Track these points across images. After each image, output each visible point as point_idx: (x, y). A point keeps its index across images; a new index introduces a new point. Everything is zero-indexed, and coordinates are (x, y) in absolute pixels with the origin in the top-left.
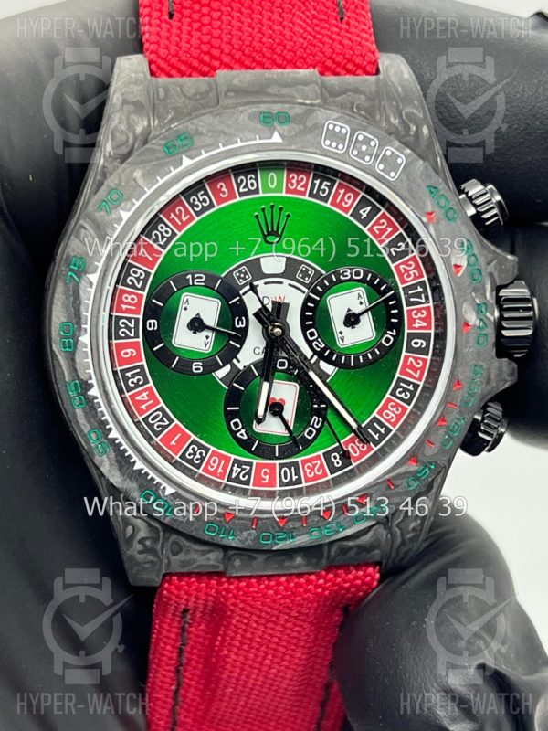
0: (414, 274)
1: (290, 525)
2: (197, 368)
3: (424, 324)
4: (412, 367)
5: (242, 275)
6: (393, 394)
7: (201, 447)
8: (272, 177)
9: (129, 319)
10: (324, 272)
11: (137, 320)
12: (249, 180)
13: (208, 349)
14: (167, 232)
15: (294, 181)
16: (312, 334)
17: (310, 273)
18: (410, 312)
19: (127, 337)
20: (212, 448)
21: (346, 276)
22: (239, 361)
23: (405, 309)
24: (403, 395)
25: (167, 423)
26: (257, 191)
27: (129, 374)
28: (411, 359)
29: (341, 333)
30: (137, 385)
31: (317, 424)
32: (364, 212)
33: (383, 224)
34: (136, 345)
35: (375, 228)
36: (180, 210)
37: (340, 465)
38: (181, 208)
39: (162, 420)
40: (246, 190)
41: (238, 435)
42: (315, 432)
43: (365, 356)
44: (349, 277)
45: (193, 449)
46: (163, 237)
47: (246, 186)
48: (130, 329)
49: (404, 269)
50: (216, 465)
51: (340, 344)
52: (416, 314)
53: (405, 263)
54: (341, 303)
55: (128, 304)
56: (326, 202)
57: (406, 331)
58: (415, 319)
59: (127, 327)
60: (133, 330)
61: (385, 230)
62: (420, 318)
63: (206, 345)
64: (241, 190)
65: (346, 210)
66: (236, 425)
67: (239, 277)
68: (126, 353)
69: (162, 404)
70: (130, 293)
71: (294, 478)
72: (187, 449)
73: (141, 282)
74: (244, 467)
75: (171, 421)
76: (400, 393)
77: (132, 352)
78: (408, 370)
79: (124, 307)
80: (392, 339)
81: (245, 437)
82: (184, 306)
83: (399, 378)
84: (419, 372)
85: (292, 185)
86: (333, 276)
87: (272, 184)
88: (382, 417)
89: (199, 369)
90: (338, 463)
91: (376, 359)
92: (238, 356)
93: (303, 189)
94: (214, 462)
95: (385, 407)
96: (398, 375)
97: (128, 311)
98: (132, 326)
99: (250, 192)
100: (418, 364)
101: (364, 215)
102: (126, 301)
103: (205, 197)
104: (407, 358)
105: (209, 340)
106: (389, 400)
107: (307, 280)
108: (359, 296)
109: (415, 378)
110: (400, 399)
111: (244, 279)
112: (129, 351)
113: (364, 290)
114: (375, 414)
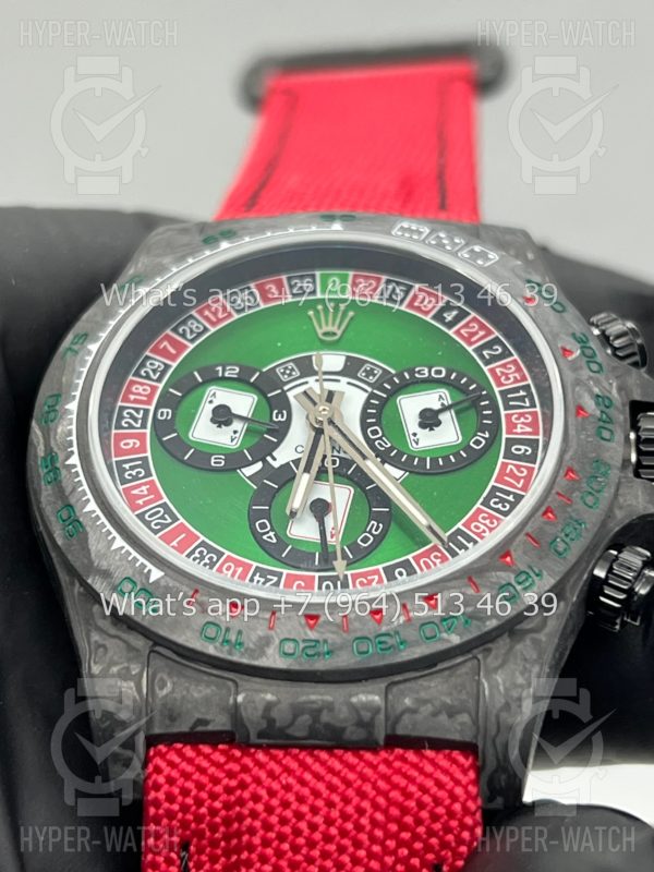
0: (515, 378)
2: (217, 461)
3: (528, 430)
4: (512, 475)
5: (288, 372)
7: (212, 550)
8: (334, 281)
9: (137, 410)
10: (393, 372)
11: (146, 412)
12: (305, 283)
13: (234, 446)
14: (198, 328)
16: (375, 432)
17: (376, 372)
18: (509, 415)
19: (131, 427)
20: (227, 553)
21: (424, 374)
22: (274, 459)
23: (503, 413)
24: (500, 506)
25: (169, 521)
27: (127, 466)
28: (510, 467)
29: (415, 435)
30: (136, 478)
31: (376, 530)
32: (449, 315)
33: (473, 327)
34: (141, 436)
35: (462, 331)
39: (163, 518)
41: (265, 537)
42: (372, 539)
43: (446, 459)
44: (426, 376)
45: (201, 552)
46: (192, 332)
48: (136, 420)
49: (501, 372)
50: (230, 572)
51: (413, 447)
52: (518, 419)
53: (502, 366)
55: (139, 394)
57: (505, 436)
58: (516, 424)
59: (132, 417)
60: (140, 421)
61: (476, 333)
62: (523, 423)
63: (232, 440)
66: (263, 526)
67: (283, 374)
68: (126, 444)
69: (166, 500)
70: (142, 384)
72: (192, 553)
73: (159, 373)
74: (269, 577)
75: (175, 519)
76: (495, 503)
77: (135, 443)
78: (506, 478)
79: (133, 397)
80: (484, 442)
81: (274, 541)
82: (209, 399)
83: (493, 487)
84: (522, 481)
86: (406, 374)
88: (471, 530)
89: (219, 463)
91: (463, 462)
92: (274, 454)
94: (228, 568)
95: (474, 518)
96: (492, 483)
97: (136, 401)
98: (140, 416)
100: (522, 472)
101: (449, 319)
102: (136, 391)
104: (504, 465)
105: (237, 434)
106: (479, 511)
107: (371, 380)
108: (441, 398)
109: (516, 488)
110: (497, 510)
111: (290, 375)
112: (131, 441)
113: (446, 392)
114: (459, 525)
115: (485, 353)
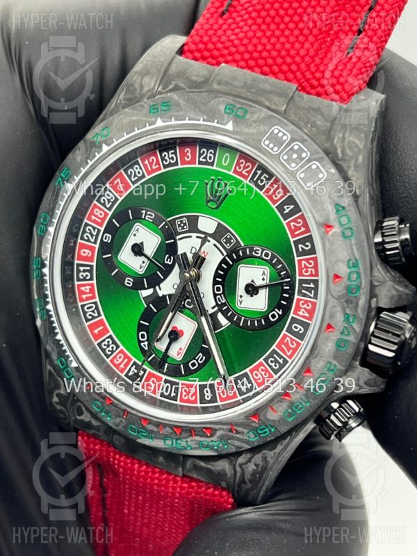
0: (312, 271)
1: (150, 427)
2: (128, 282)
3: (307, 315)
4: (287, 345)
5: (182, 225)
6: (266, 360)
7: (114, 342)
8: (227, 156)
9: (94, 228)
10: (243, 245)
11: (99, 231)
12: (209, 154)
13: (141, 272)
14: (139, 173)
15: (242, 166)
16: (218, 289)
17: (232, 241)
18: (299, 300)
19: (88, 240)
20: (122, 347)
21: (258, 253)
22: (160, 289)
23: (296, 296)
24: (273, 364)
25: (97, 315)
26: (212, 164)
27: (82, 268)
28: (288, 338)
29: (241, 297)
30: (84, 279)
31: (201, 360)
32: (288, 208)
33: (299, 223)
34: (92, 249)
35: (292, 224)
36: (153, 160)
37: (209, 399)
38: (154, 158)
39: (93, 311)
40: (205, 160)
41: (142, 344)
42: (197, 365)
43: (252, 322)
44: (259, 255)
45: (108, 342)
46: (135, 175)
47: (205, 158)
48: (92, 235)
49: (305, 265)
50: (120, 360)
51: (238, 306)
52: (303, 304)
53: (307, 260)
54: (248, 273)
55: (97, 216)
56: (261, 190)
57: (292, 315)
58: (301, 308)
59: (91, 233)
60: (94, 237)
61: (299, 228)
62: (305, 309)
63: (141, 268)
64: (201, 159)
65: (274, 202)
66: (143, 336)
67: (179, 226)
68: (84, 252)
69: (97, 300)
70: (100, 209)
71: (173, 394)
72: (104, 340)
73: (111, 203)
74: (139, 370)
75: (100, 315)
76: (272, 362)
77: (89, 253)
78: (283, 346)
79: (93, 217)
80: (277, 317)
81: (146, 348)
82: (134, 233)
83: (274, 350)
84: (291, 351)
85: (240, 168)
86: (248, 250)
87: (225, 162)
88: (252, 375)
89: (129, 284)
90: (208, 397)
91: (261, 327)
92: (161, 285)
93: (247, 174)
94: (120, 357)
96: (274, 347)
97: (95, 222)
98: (95, 234)
99: (207, 163)
100: (293, 344)
101: (287, 211)
102: (96, 214)
103: (174, 156)
104: (285, 336)
105: (144, 265)
106: (261, 364)
107: (228, 246)
108: (264, 273)
109: (286, 355)
110: (270, 367)
111: (183, 228)
112: (87, 251)
113: (268, 270)
114: (247, 370)
115: (300, 246)
